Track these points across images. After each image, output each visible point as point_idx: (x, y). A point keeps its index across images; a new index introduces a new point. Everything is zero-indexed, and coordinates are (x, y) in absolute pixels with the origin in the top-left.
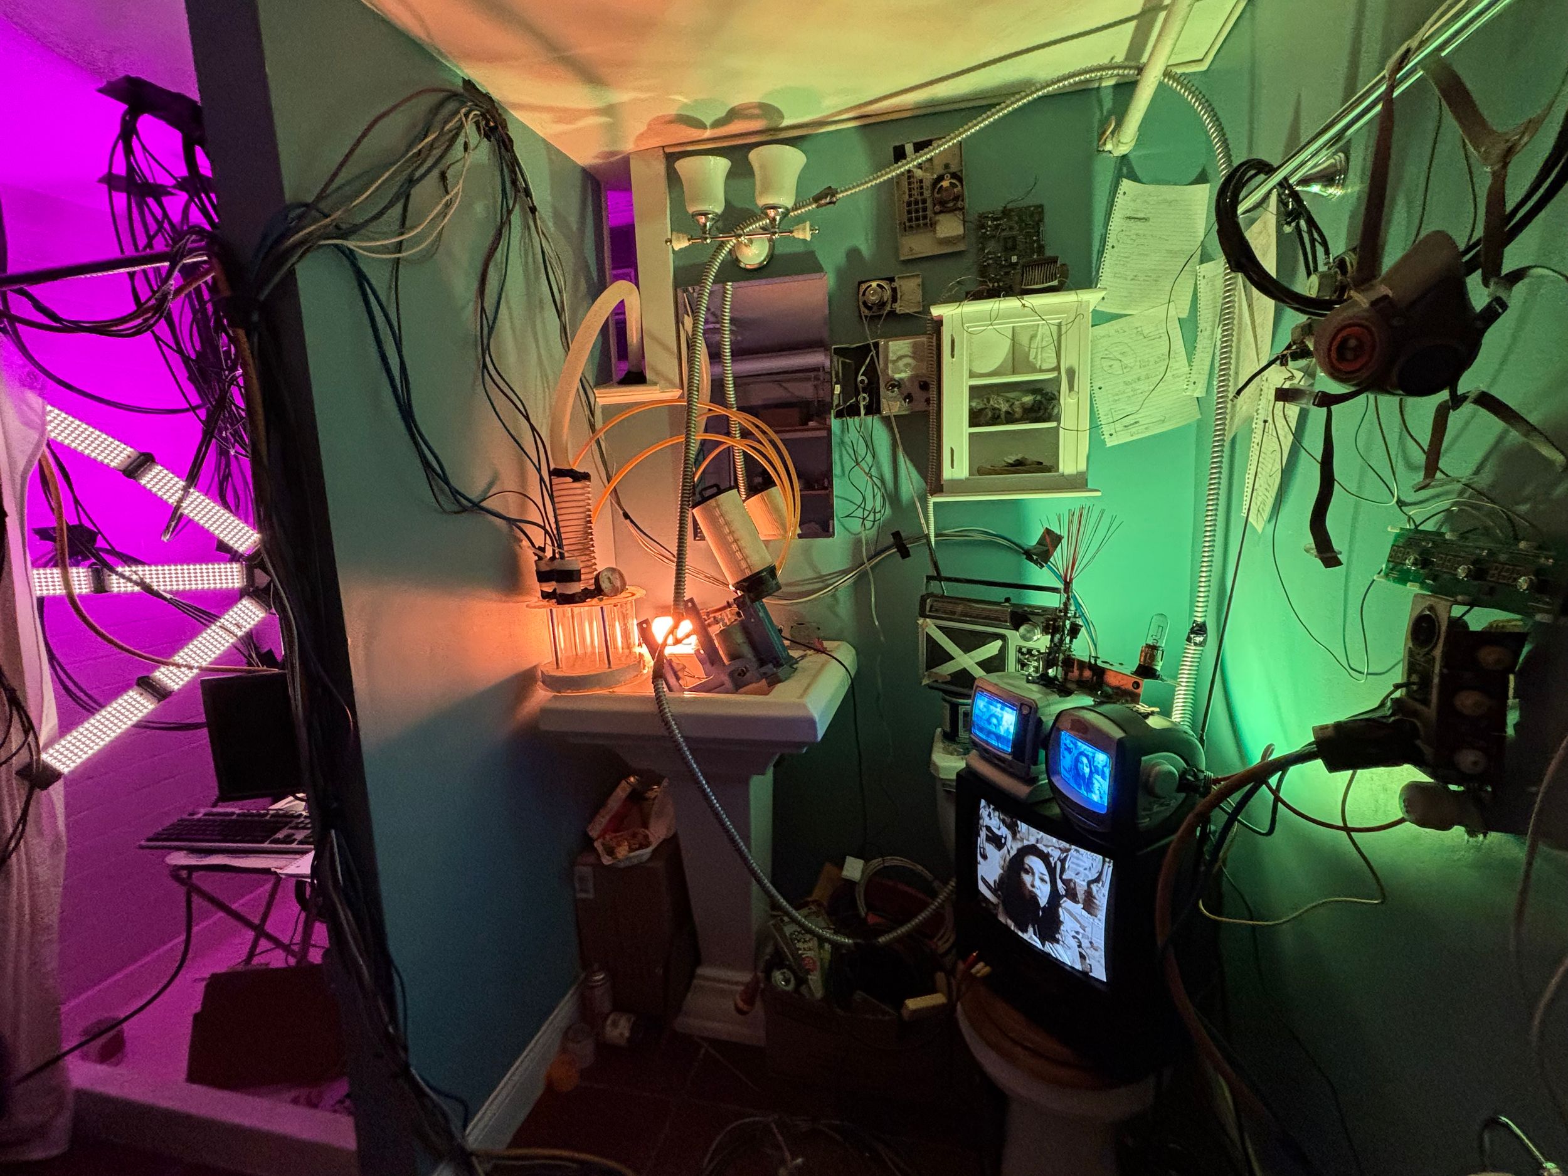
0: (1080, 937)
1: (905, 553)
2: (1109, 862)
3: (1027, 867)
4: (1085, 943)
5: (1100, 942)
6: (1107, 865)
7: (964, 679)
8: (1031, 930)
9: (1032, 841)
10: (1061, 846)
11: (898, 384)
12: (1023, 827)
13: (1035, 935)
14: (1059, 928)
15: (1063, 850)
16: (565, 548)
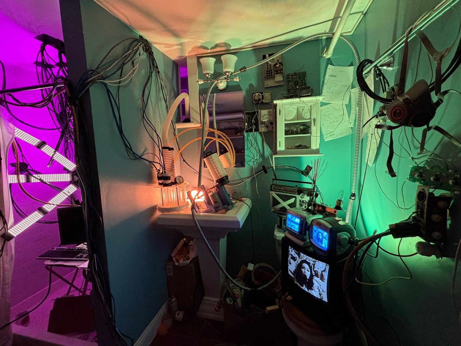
0: (319, 288)
1: (266, 172)
2: (328, 265)
3: (303, 266)
4: (321, 290)
5: (326, 290)
6: (327, 266)
7: (284, 209)
8: (304, 286)
9: (305, 259)
10: (313, 260)
11: (264, 123)
12: (302, 254)
13: (306, 287)
14: (313, 285)
15: (314, 262)
16: (166, 170)
